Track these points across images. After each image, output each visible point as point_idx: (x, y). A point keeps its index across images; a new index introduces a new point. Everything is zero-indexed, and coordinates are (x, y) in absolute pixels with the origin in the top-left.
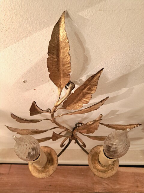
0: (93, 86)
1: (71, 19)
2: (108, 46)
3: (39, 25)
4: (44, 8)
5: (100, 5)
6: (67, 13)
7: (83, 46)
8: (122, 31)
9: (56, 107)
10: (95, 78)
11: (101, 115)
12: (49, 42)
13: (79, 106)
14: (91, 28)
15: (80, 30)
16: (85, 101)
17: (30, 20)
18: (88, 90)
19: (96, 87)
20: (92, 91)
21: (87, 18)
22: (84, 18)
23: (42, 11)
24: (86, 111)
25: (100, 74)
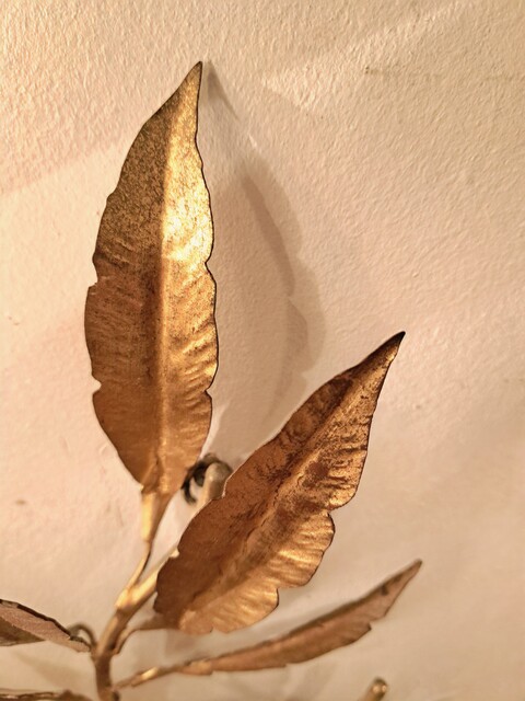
0: (340, 452)
1: (231, 108)
2: (410, 260)
3: (71, 133)
4: (103, 47)
5: (368, 48)
6: (213, 77)
7: (286, 257)
8: (477, 184)
9: (125, 614)
10: (354, 400)
11: (380, 682)
12: (109, 199)
13: (254, 604)
14: (324, 159)
15: (272, 168)
16: (290, 563)
17: (32, 106)
18: (309, 485)
19: (358, 457)
20: (337, 487)
21: (306, 105)
22: (292, 105)
23: (92, 58)
24: (298, 648)
25: (381, 372)
